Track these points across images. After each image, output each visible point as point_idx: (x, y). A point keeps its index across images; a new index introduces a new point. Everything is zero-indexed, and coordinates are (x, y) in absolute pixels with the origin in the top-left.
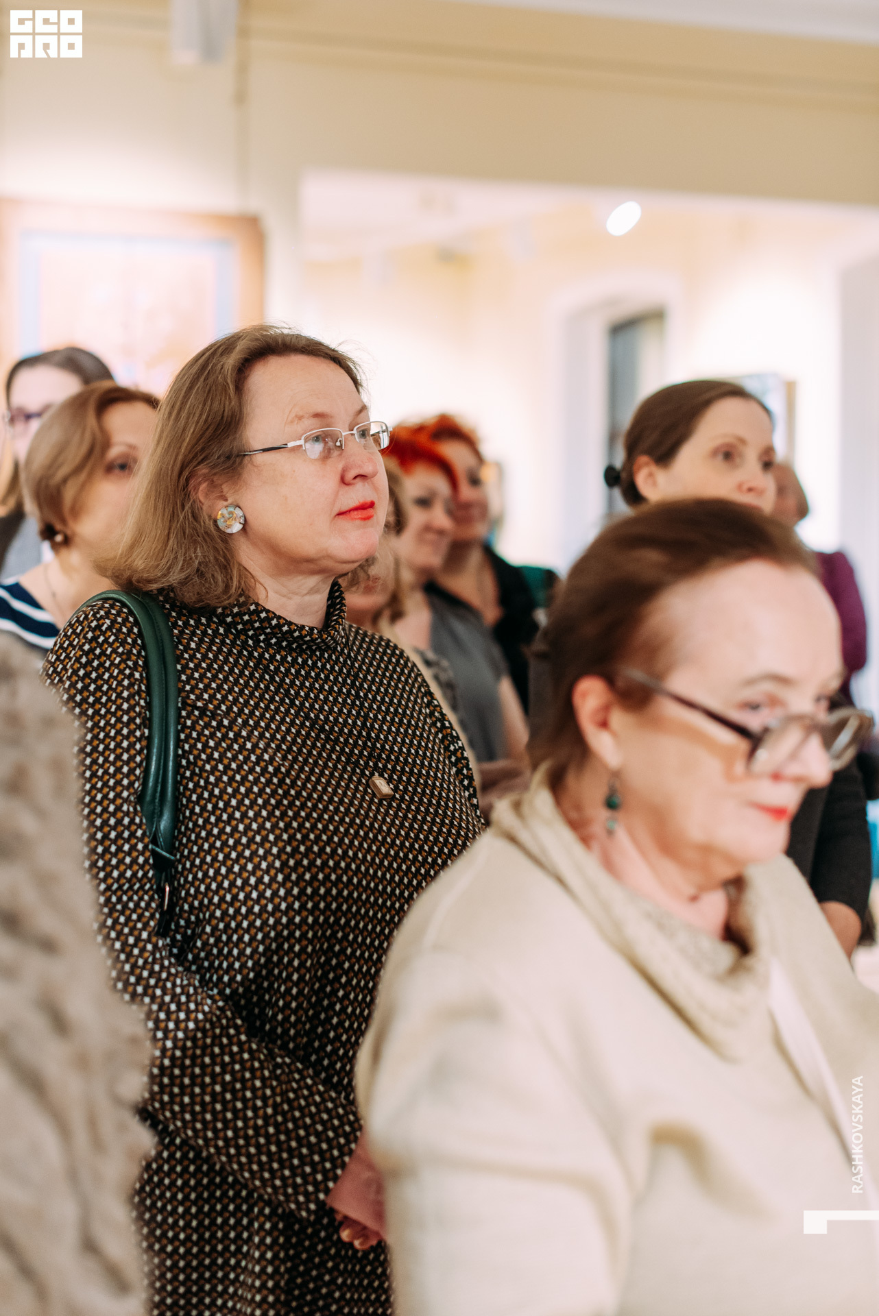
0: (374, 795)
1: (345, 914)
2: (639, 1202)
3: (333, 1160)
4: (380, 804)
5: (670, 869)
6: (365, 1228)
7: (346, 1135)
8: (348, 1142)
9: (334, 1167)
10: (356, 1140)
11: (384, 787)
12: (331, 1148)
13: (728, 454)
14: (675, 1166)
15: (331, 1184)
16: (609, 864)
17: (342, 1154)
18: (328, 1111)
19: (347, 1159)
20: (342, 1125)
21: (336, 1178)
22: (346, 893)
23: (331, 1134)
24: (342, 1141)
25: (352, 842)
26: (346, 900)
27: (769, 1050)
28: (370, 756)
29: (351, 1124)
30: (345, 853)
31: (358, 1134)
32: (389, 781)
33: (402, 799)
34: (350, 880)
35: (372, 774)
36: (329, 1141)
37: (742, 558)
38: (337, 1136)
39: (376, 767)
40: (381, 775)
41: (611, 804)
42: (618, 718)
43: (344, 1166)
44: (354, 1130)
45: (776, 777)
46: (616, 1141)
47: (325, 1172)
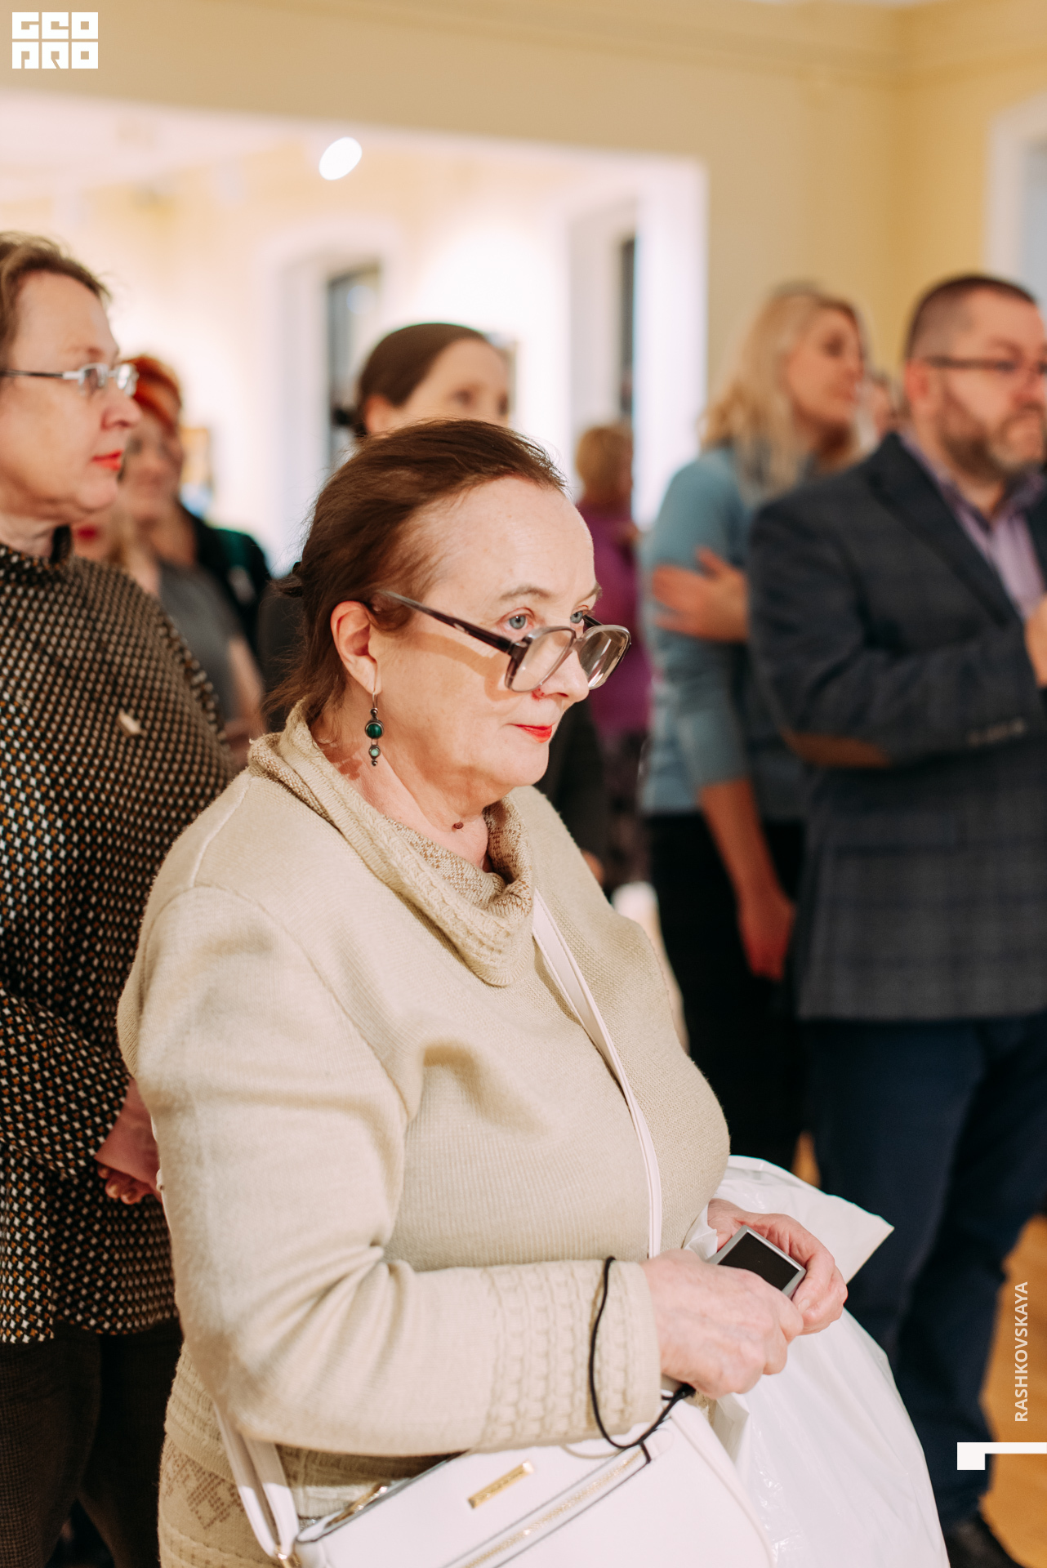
0: (120, 734)
1: (99, 862)
2: (412, 1126)
3: (103, 1114)
4: (127, 744)
5: (433, 794)
6: (133, 1180)
7: (114, 1089)
8: (117, 1096)
9: (105, 1122)
10: (125, 1094)
11: (130, 724)
12: (100, 1103)
13: (465, 396)
14: (448, 1085)
15: (101, 1139)
16: (370, 795)
17: (112, 1108)
18: (95, 1065)
19: (117, 1113)
20: (110, 1079)
21: (106, 1133)
22: (100, 840)
23: (100, 1088)
24: (111, 1095)
25: (103, 786)
26: (100, 847)
27: (533, 976)
28: (113, 693)
29: (117, 1078)
30: (97, 797)
31: (126, 1088)
32: (136, 717)
33: (150, 738)
34: (104, 826)
35: (116, 714)
36: (98, 1095)
37: (498, 474)
38: (106, 1090)
39: (119, 705)
40: (126, 711)
41: (373, 732)
42: (378, 643)
43: (114, 1120)
44: (122, 1085)
45: (537, 694)
46: (389, 1069)
47: (95, 1127)
